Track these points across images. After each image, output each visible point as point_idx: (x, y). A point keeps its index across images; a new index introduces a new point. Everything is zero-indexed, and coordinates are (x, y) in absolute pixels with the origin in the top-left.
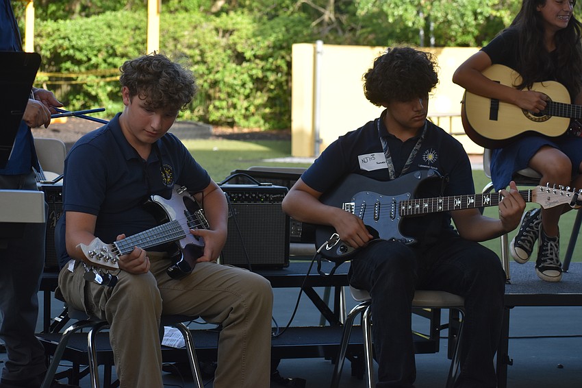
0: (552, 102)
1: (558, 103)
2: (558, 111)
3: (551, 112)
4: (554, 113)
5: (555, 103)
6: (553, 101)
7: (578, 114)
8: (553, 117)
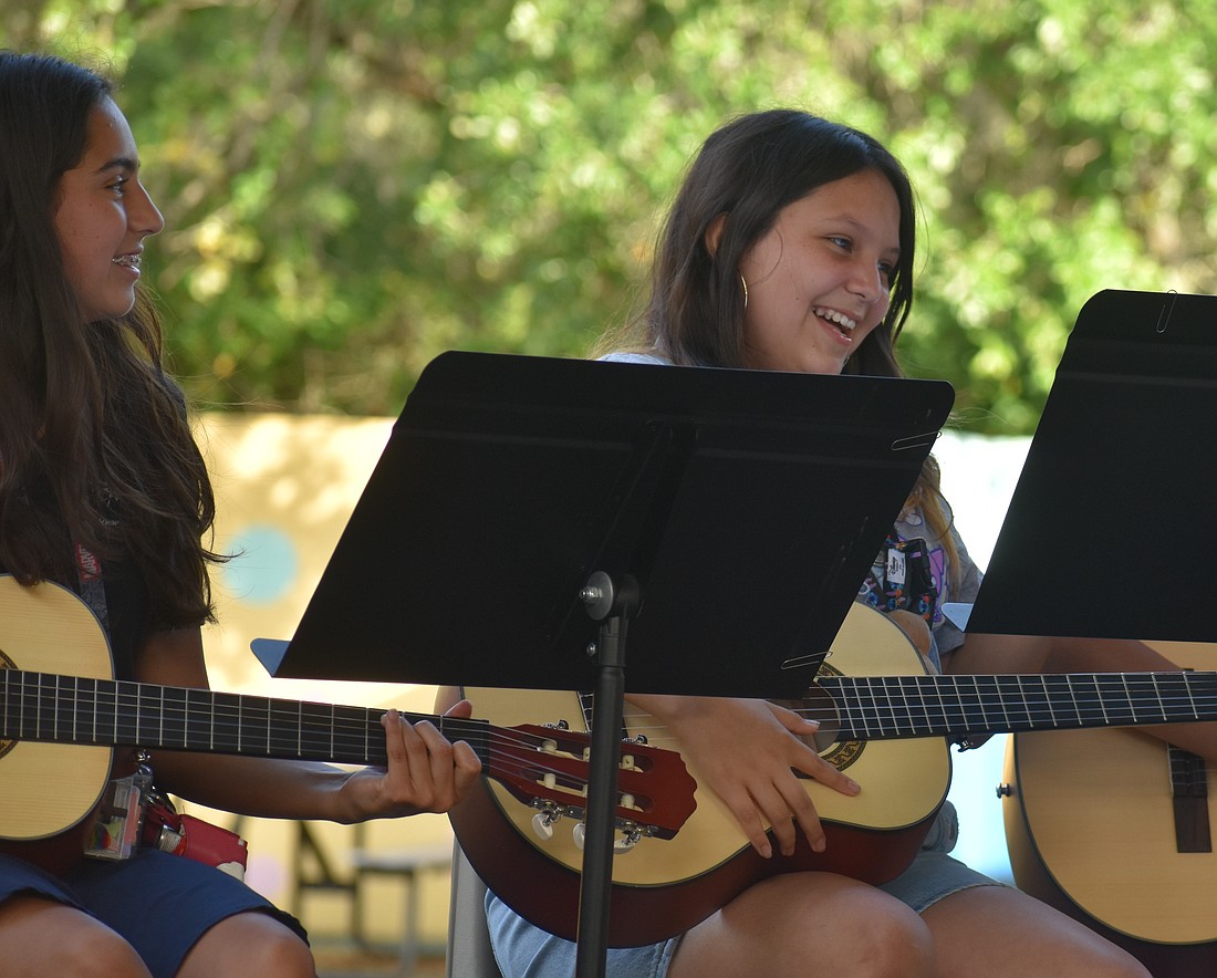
0: (16, 674)
1: (49, 679)
2: (48, 713)
3: (14, 722)
4: (30, 723)
5: (32, 676)
6: (23, 666)
7: (150, 723)
8: (23, 746)
